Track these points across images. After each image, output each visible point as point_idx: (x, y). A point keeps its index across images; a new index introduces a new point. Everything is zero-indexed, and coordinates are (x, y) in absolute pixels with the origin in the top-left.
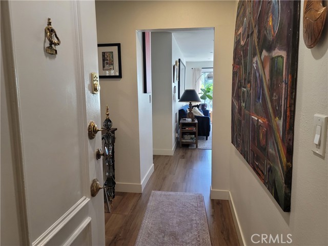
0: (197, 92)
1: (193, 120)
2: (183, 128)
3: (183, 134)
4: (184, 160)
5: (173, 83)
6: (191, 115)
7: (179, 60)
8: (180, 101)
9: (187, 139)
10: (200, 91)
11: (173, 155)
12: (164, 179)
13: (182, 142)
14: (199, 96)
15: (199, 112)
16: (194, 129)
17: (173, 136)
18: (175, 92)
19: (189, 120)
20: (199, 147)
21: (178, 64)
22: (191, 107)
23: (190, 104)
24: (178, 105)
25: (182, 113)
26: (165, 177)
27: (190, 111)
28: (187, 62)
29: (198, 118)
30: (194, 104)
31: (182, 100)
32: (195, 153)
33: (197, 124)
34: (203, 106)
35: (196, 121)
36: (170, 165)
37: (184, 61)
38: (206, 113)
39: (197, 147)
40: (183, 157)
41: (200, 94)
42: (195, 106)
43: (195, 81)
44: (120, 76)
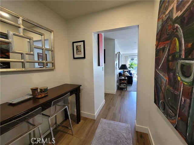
0: (127, 66)
1: (125, 78)
2: (120, 81)
3: (120, 84)
4: (120, 97)
5: (115, 62)
6: (124, 75)
7: (119, 52)
8: (119, 69)
9: (122, 86)
10: (128, 65)
11: (115, 94)
12: (109, 109)
13: (120, 87)
14: (128, 67)
15: (128, 74)
16: (125, 82)
17: (115, 84)
18: (116, 65)
19: (123, 78)
20: (128, 90)
21: (118, 54)
22: (124, 72)
23: (124, 71)
24: (118, 71)
25: (120, 74)
26: (110, 108)
27: (124, 74)
28: (122, 54)
29: (127, 76)
30: (125, 70)
31: (120, 69)
32: (126, 93)
33: (127, 80)
34: (129, 71)
35: (126, 78)
36: (114, 100)
37: (121, 53)
38: (131, 74)
39: (127, 90)
40: (120, 95)
41: (128, 66)
42: (126, 71)
43: (126, 61)
44: (84, 57)
